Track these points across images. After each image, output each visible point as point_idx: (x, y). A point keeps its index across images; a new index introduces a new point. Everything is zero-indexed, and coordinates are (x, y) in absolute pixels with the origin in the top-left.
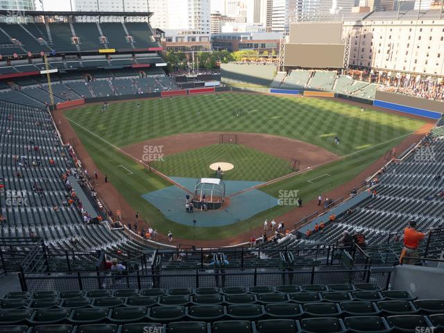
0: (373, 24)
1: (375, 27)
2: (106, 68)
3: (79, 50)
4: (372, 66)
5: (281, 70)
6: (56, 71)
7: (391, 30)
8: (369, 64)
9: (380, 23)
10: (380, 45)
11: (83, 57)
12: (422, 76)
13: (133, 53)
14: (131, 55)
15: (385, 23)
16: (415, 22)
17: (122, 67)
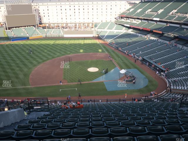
0: (37, 4)
1: (39, 6)
4: (42, 22)
5: (7, 30)
7: (48, 7)
8: (41, 22)
9: (41, 4)
10: (44, 13)
12: (66, 24)
15: (44, 4)
16: (58, 4)
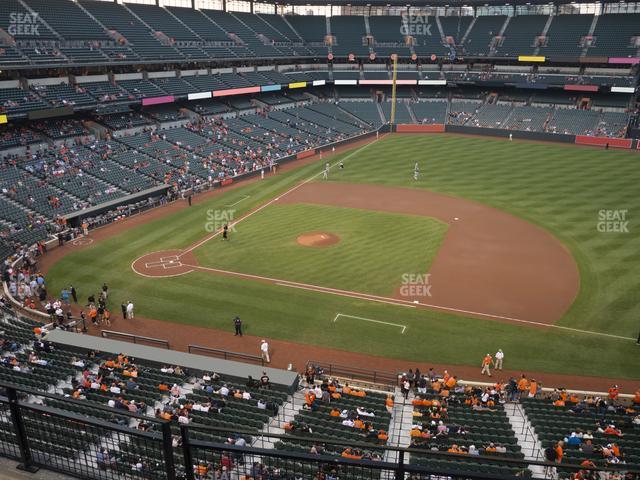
2: (518, 85)
3: (490, 56)
6: (444, 82)
11: (496, 67)
13: (583, 66)
14: (577, 70)
17: (545, 87)
